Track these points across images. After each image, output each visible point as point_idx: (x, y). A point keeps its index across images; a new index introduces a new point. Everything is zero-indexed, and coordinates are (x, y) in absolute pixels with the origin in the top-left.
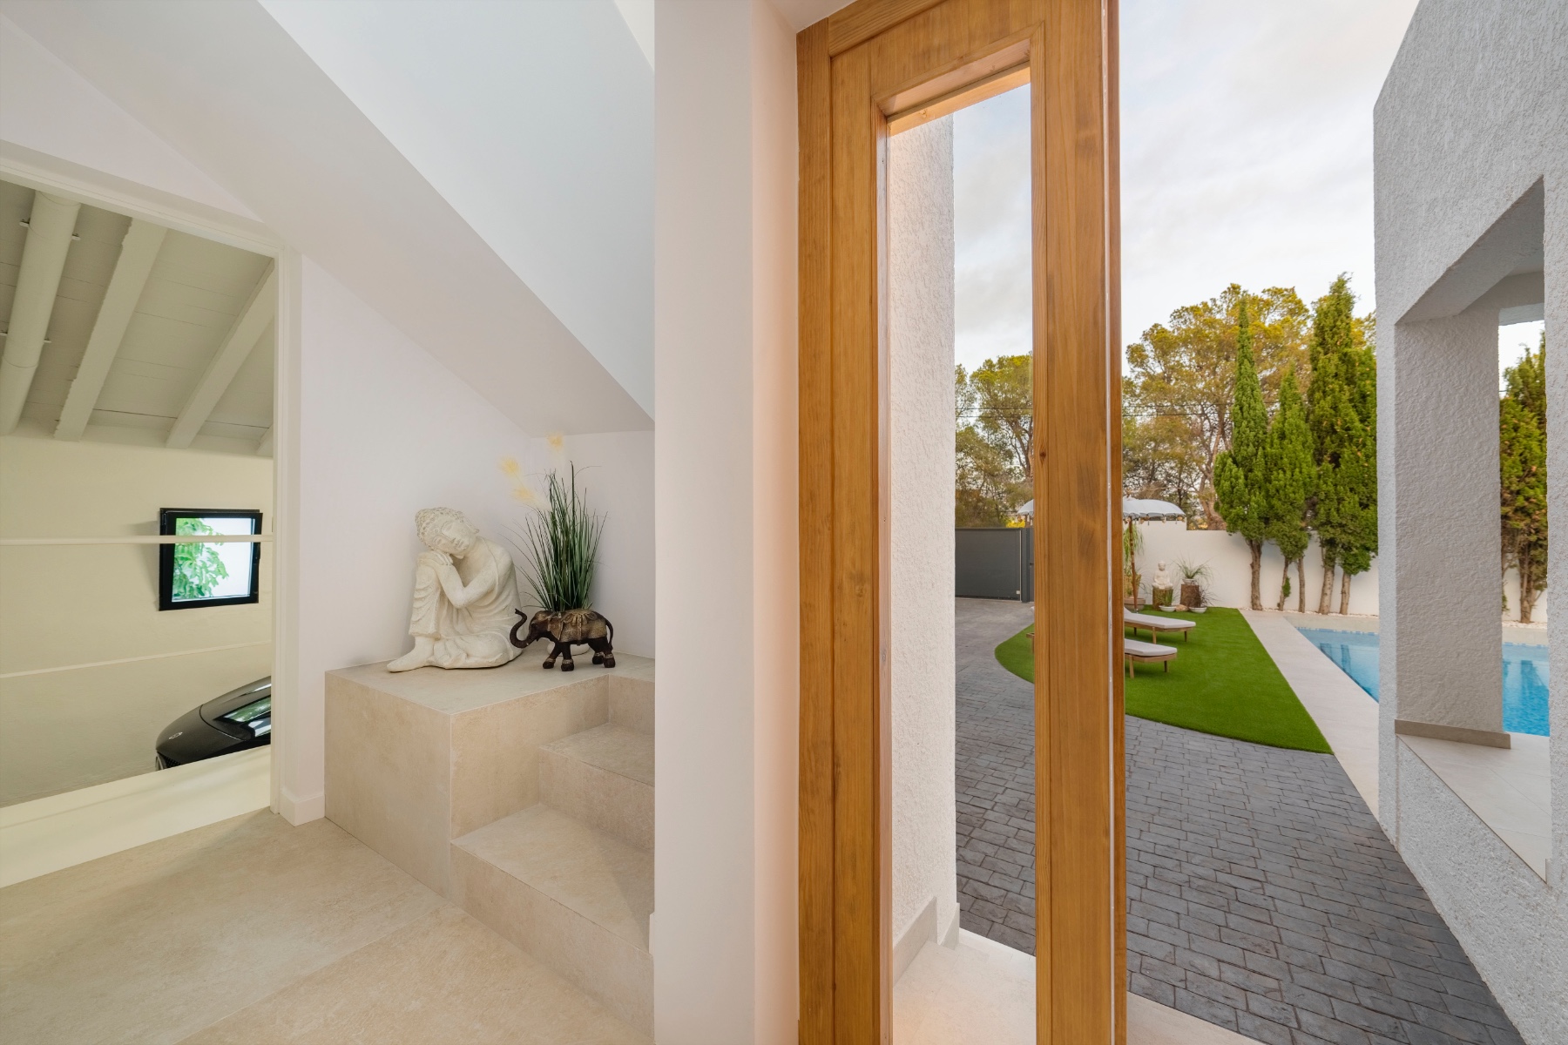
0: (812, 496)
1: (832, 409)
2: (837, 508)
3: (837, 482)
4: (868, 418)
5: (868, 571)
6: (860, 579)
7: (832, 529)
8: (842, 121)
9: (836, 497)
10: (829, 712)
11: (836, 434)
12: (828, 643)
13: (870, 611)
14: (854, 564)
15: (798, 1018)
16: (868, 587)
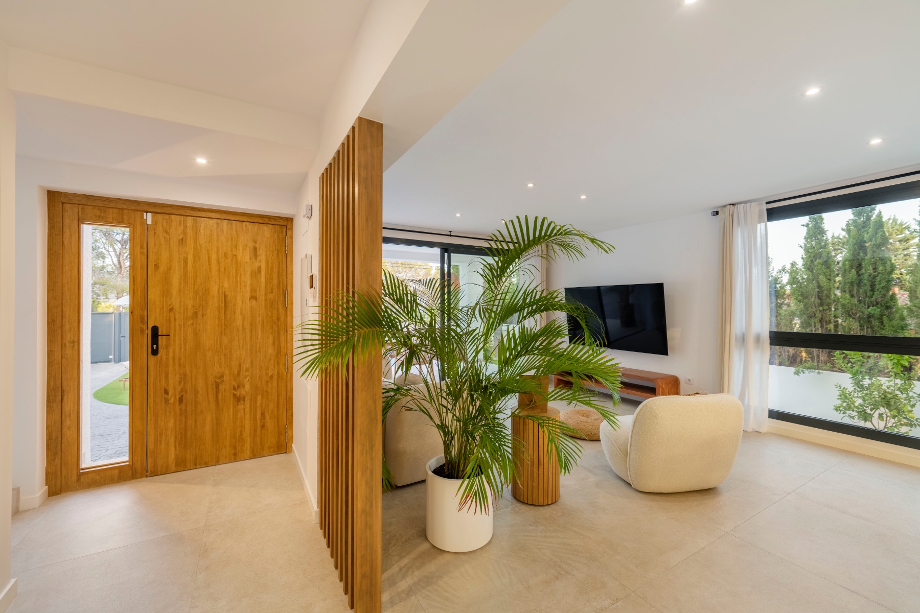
0: (53, 321)
1: (62, 297)
2: (63, 324)
3: (63, 317)
4: (77, 301)
5: (76, 339)
6: (74, 342)
7: (62, 330)
8: (67, 222)
9: (63, 321)
10: (60, 378)
11: (64, 304)
12: (60, 360)
13: (77, 350)
14: (70, 338)
15: (46, 466)
16: (76, 344)
